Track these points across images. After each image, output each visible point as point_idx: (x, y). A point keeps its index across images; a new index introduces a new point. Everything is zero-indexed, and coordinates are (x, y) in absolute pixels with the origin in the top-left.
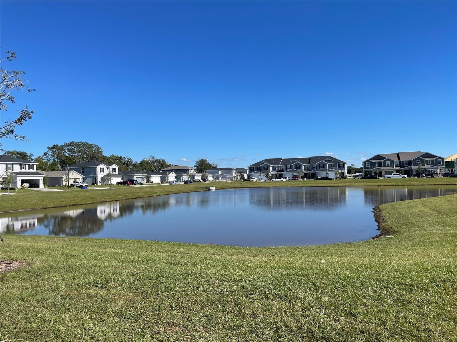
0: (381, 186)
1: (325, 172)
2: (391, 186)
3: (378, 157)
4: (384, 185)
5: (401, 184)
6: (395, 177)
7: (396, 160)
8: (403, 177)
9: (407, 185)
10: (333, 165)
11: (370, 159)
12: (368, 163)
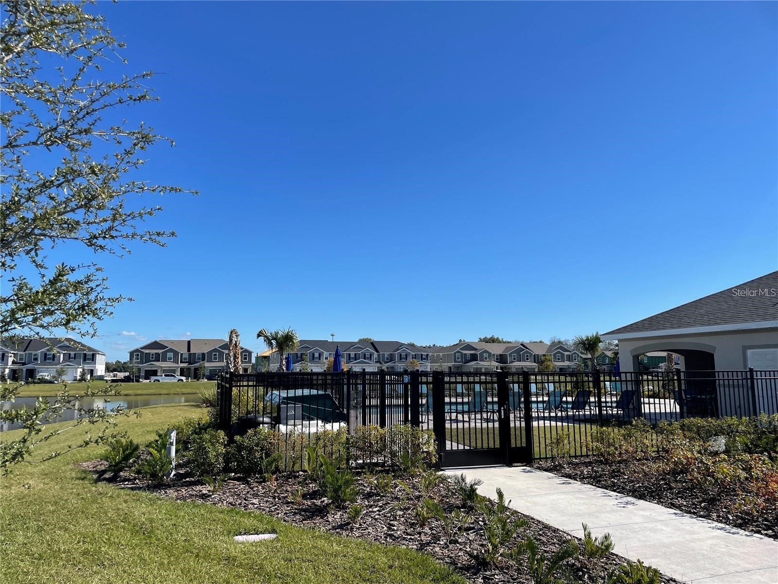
0: (130, 395)
1: (54, 368)
2: (148, 395)
3: (155, 345)
4: (137, 393)
5: (166, 392)
6: (166, 379)
7: (183, 350)
8: (179, 380)
9: (174, 394)
10: (72, 356)
11: (142, 348)
12: (138, 354)
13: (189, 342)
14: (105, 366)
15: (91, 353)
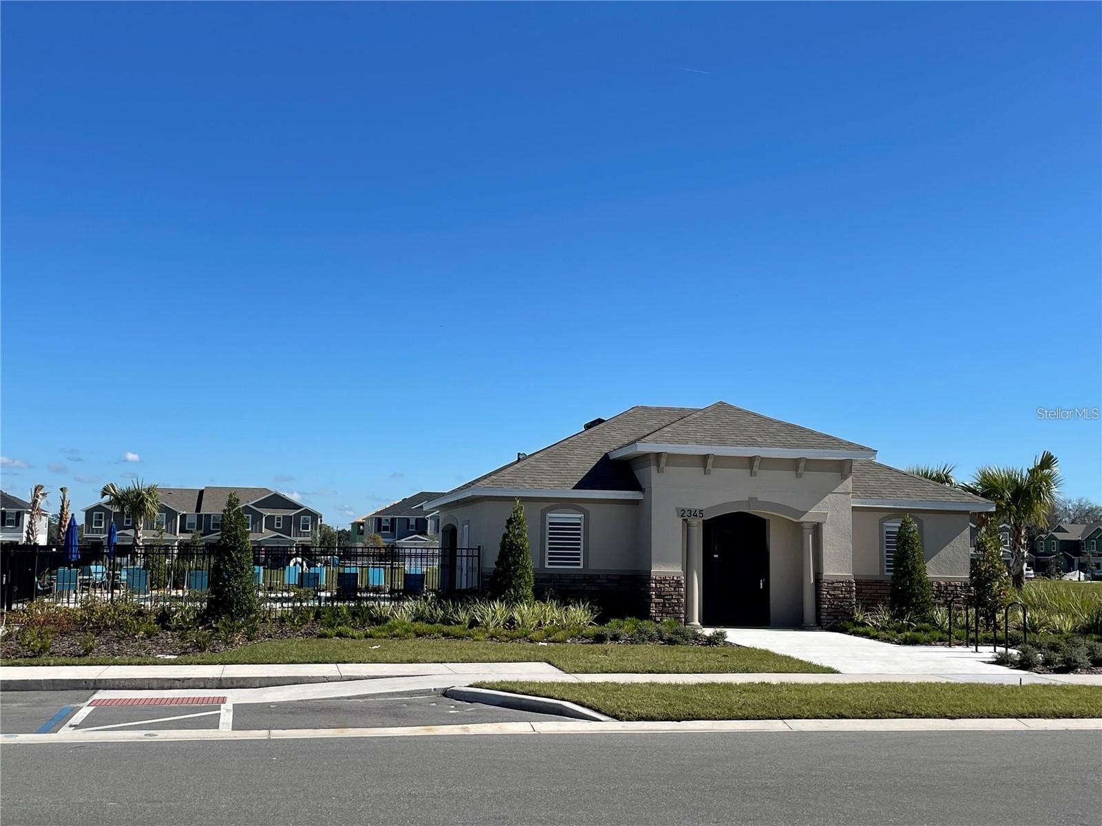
11: (108, 503)
12: (102, 515)
13: (201, 492)
14: (46, 536)
15: (15, 510)
